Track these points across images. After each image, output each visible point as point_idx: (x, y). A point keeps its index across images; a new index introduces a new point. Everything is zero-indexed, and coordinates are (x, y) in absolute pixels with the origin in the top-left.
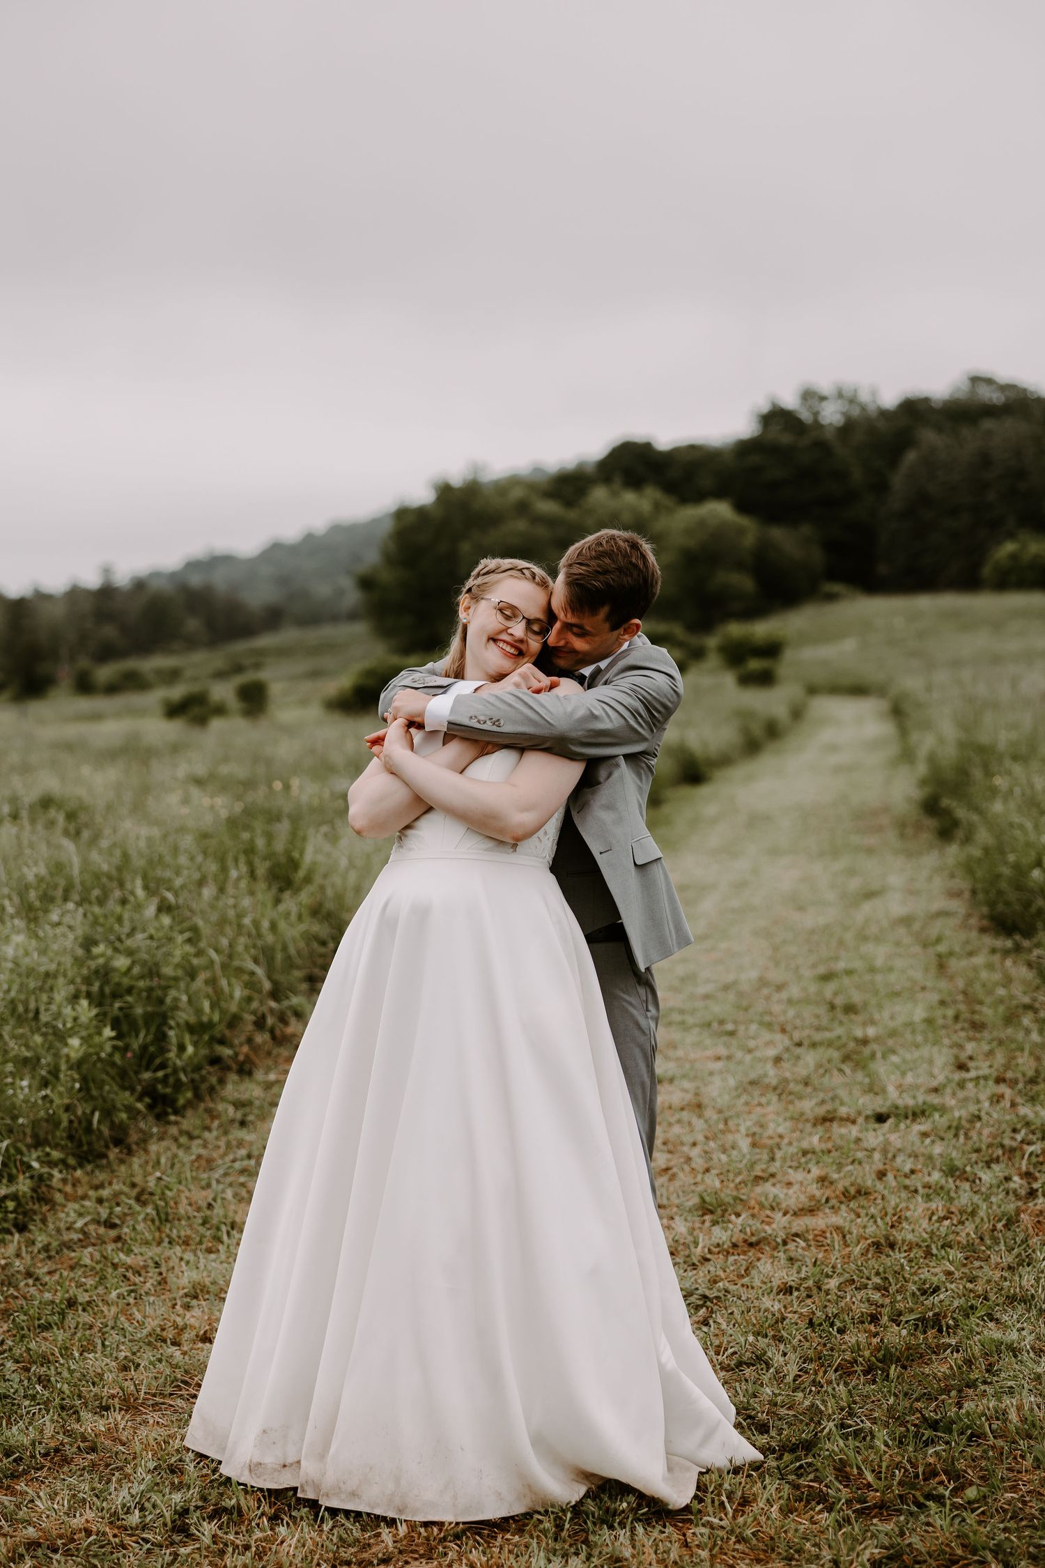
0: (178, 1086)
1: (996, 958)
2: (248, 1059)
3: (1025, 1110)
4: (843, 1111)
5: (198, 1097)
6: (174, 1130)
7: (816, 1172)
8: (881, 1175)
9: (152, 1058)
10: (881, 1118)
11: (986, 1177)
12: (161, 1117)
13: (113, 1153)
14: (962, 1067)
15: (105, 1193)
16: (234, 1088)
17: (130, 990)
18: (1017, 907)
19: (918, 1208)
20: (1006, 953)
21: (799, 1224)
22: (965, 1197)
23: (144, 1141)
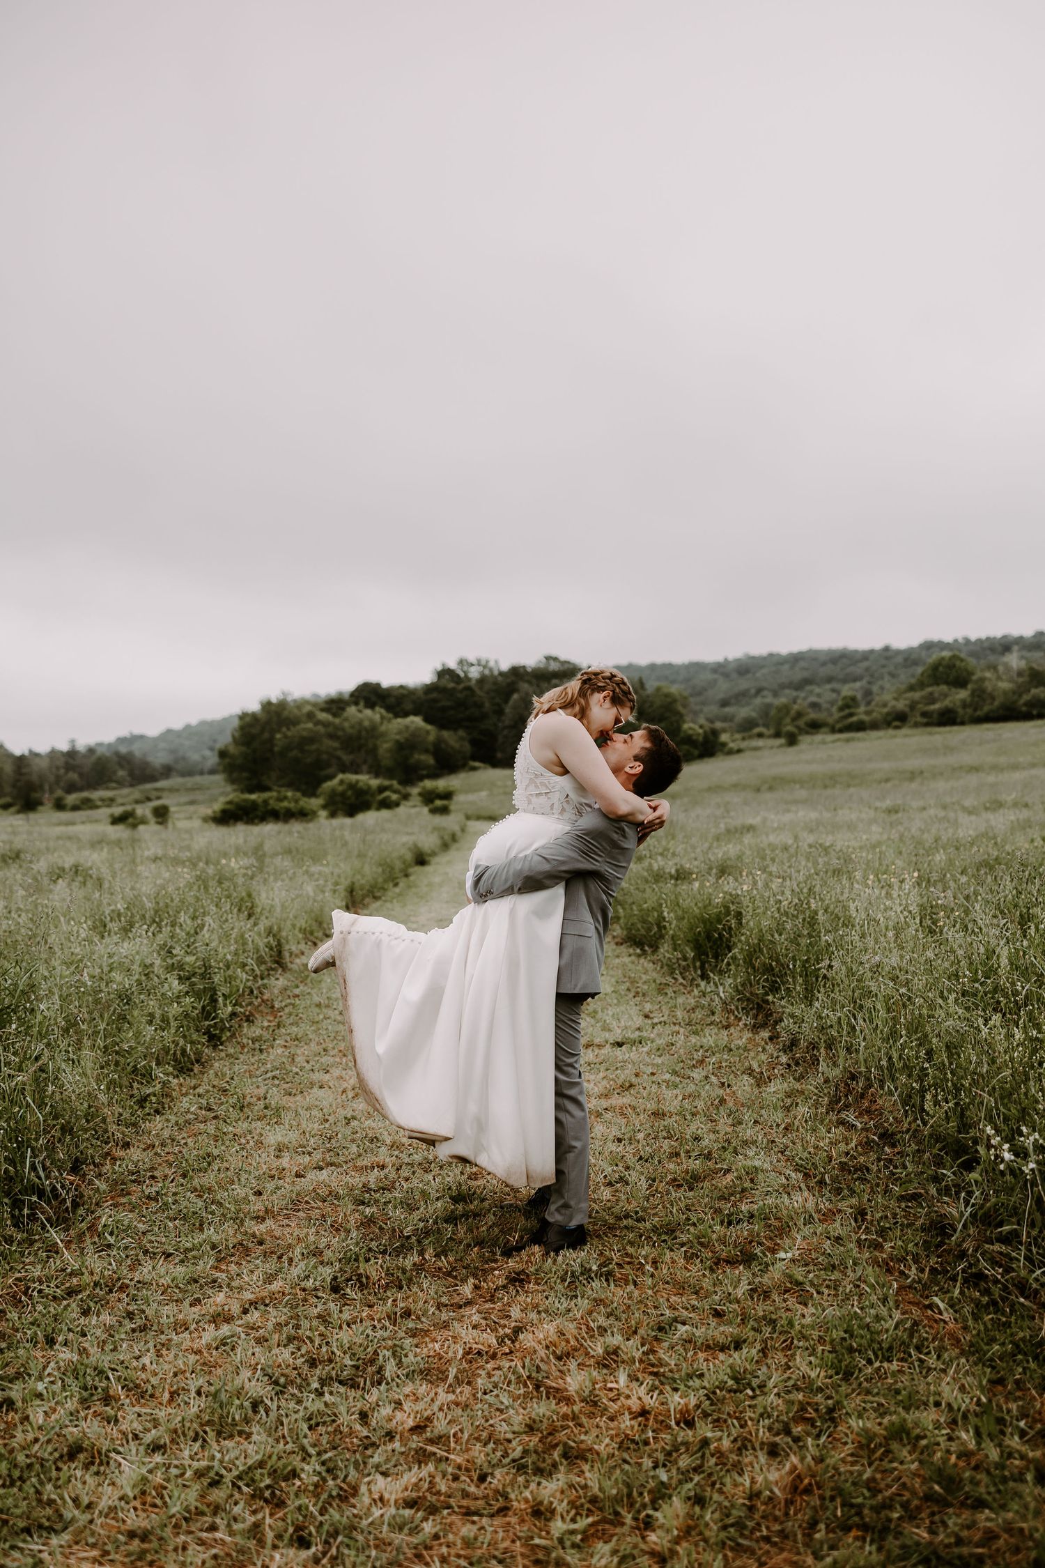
0: (222, 1030)
1: (633, 958)
2: (251, 1014)
3: (693, 1039)
4: (597, 1041)
5: (233, 1035)
6: (223, 1054)
7: (601, 1075)
8: (637, 1075)
9: (209, 1014)
10: (620, 1045)
11: (694, 1075)
12: (215, 1047)
13: (197, 1068)
14: (647, 1017)
15: (200, 1090)
16: (250, 1031)
17: (194, 974)
18: (643, 932)
19: (668, 1094)
20: (639, 956)
21: (605, 1103)
22: (691, 1088)
23: (210, 1059)
